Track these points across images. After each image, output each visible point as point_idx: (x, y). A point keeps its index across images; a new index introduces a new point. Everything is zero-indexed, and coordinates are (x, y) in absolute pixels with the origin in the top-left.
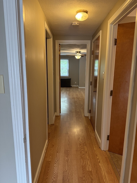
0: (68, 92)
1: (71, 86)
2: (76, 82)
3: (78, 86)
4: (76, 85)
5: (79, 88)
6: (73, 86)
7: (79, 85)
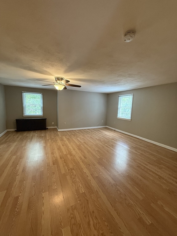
0: (42, 142)
1: (47, 127)
2: (53, 123)
3: (56, 127)
4: (53, 126)
5: (59, 130)
6: (49, 127)
7: (57, 125)
